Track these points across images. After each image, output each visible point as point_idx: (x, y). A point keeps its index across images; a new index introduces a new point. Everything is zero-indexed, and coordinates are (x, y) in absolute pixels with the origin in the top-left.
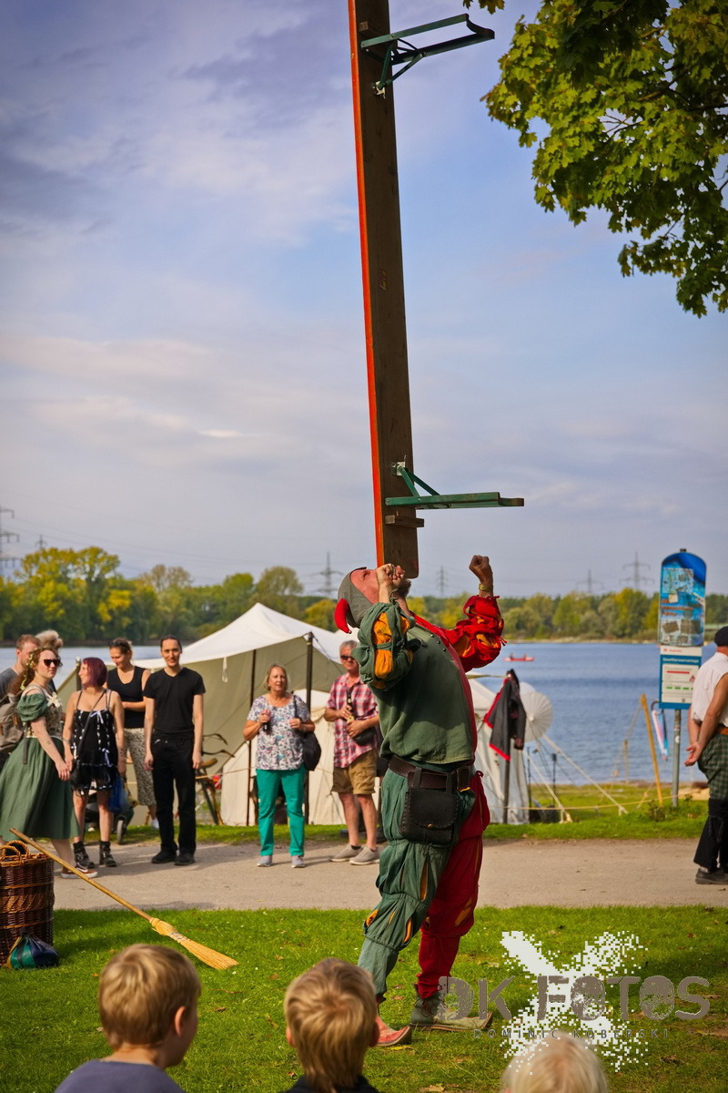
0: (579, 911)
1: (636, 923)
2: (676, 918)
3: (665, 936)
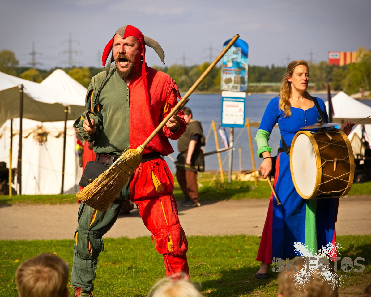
1: (206, 245)
2: (229, 242)
3: (222, 251)
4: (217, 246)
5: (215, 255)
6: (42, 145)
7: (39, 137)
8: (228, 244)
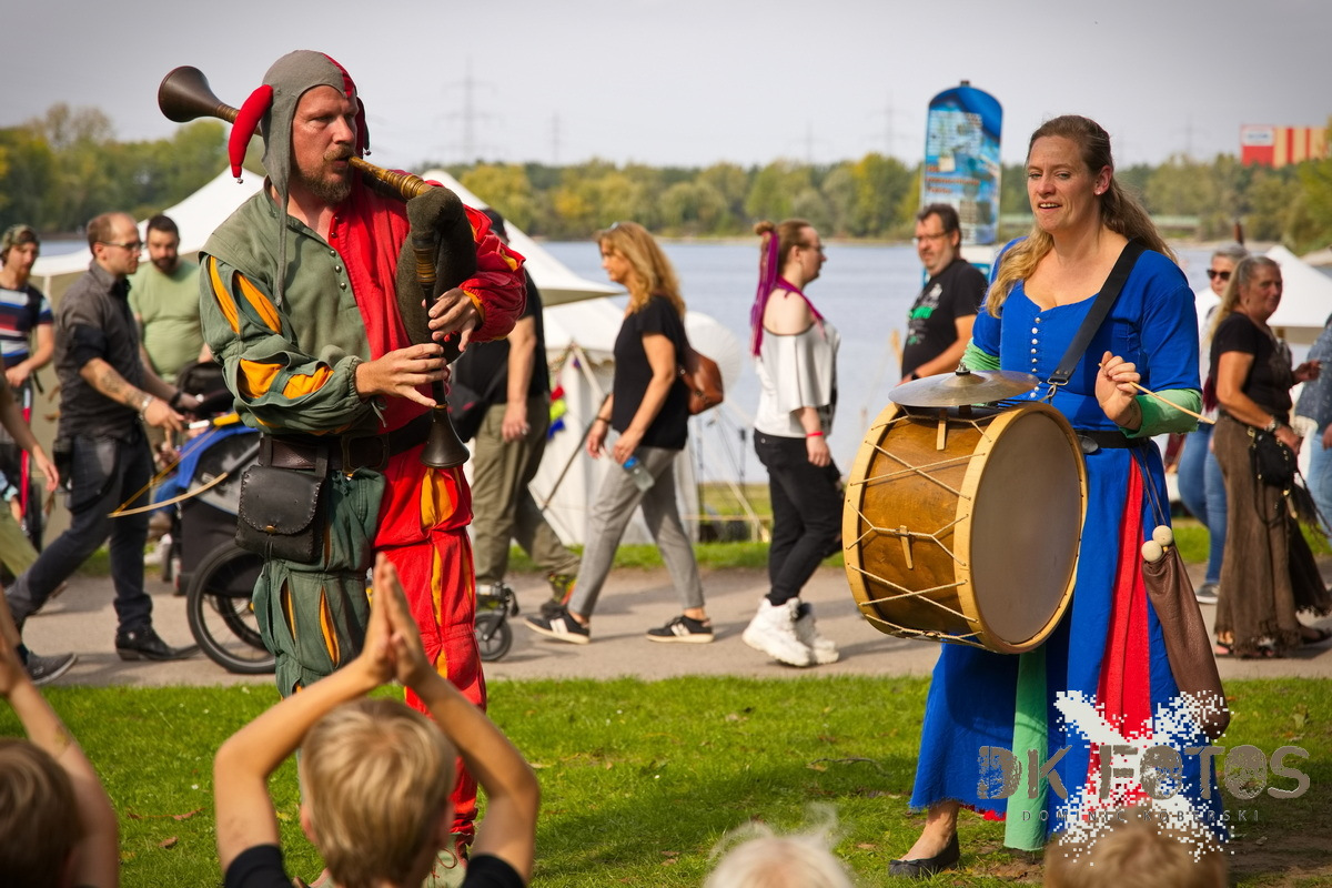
0: (778, 683)
5: (897, 734)
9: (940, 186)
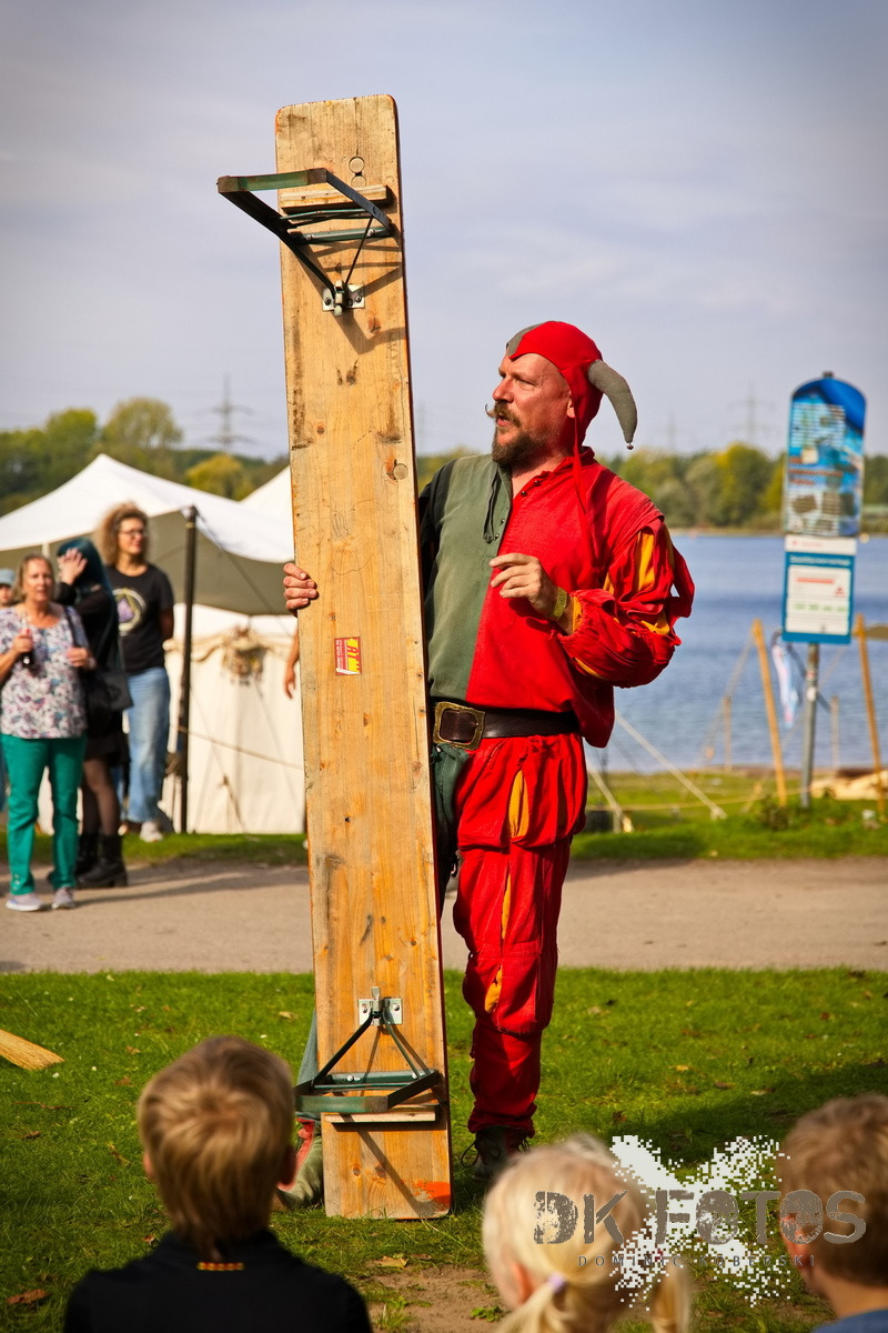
0: (640, 976)
1: (735, 997)
2: (801, 989)
3: (782, 1017)
4: (764, 1001)
5: (760, 1029)
6: (247, 683)
7: (240, 661)
8: (798, 995)
9: (803, 478)
